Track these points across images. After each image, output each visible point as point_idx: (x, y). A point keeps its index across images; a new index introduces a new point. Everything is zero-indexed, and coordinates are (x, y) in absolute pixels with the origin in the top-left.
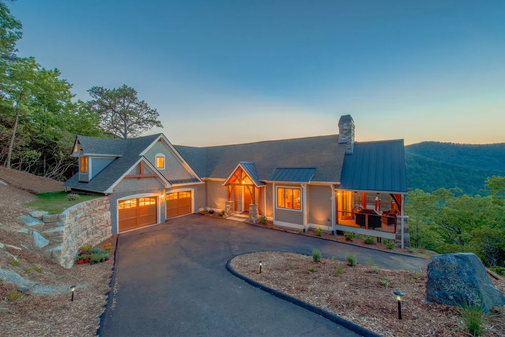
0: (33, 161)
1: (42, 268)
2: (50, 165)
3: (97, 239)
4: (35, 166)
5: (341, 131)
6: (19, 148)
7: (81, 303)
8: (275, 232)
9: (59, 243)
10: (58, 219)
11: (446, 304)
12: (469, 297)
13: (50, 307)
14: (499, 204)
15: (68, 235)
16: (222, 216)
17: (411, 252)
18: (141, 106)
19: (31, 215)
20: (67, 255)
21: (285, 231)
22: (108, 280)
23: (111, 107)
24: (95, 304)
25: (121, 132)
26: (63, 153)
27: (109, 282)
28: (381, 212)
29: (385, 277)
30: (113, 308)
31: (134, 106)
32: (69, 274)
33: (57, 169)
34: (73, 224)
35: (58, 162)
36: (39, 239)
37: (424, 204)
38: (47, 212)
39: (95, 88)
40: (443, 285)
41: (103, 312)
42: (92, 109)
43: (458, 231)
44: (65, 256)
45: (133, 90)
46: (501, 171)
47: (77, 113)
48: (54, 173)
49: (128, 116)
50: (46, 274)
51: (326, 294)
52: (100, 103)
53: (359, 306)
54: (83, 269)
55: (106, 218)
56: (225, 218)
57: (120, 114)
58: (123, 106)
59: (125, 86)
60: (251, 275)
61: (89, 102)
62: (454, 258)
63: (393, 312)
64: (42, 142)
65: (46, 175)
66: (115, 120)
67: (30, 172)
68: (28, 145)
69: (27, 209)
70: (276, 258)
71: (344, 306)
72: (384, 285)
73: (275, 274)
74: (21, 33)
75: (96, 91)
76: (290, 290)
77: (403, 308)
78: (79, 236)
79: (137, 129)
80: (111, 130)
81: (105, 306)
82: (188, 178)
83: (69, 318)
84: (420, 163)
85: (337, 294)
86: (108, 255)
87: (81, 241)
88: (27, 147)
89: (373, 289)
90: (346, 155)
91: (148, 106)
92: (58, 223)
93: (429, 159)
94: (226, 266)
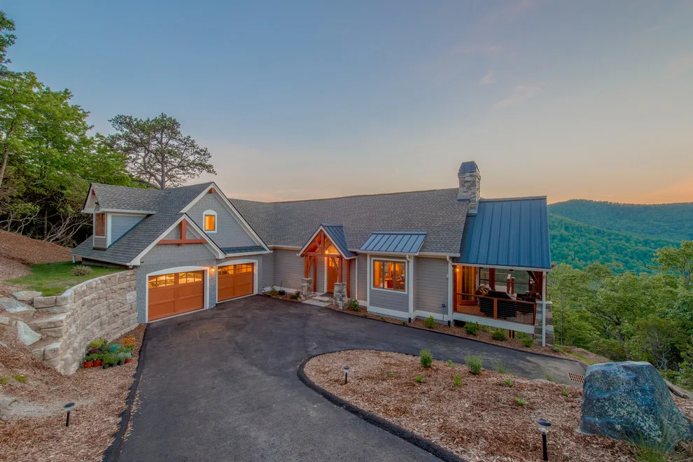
0: (29, 218)
1: (26, 376)
2: (54, 224)
3: (115, 331)
4: (31, 224)
5: (463, 183)
6: (9, 200)
7: (79, 430)
8: (370, 323)
9: (56, 338)
10: (56, 303)
11: (611, 436)
12: (645, 428)
13: (29, 437)
14: (671, 286)
15: (70, 327)
16: (296, 298)
17: (555, 351)
18: (185, 143)
19: (15, 298)
20: (68, 356)
21: (383, 320)
22: (126, 394)
23: (144, 144)
24: (99, 432)
25: (156, 179)
26: (73, 207)
27: (127, 396)
28: (515, 295)
29: (522, 393)
30: (127, 438)
31: (176, 144)
32: (68, 384)
33: (63, 229)
34: (78, 309)
35: (65, 220)
36: (25, 332)
37: (572, 284)
38: (41, 293)
39: (121, 117)
40: (607, 408)
41: (110, 445)
42: (115, 146)
43: (617, 320)
44: (65, 357)
45: (174, 120)
46: (672, 241)
47: (94, 151)
48: (59, 235)
49: (167, 157)
50: (32, 384)
51: (439, 419)
52: (126, 137)
53: (486, 439)
54: (91, 375)
55: (129, 302)
56: (300, 302)
57: (155, 154)
58: (160, 143)
59: (163, 116)
60: (332, 387)
61: (113, 137)
62: (622, 369)
63: (535, 448)
64: (42, 191)
65: (48, 237)
66: (148, 163)
67: (24, 233)
68: (22, 196)
69: (10, 288)
70: (368, 361)
71: (465, 437)
72: (522, 405)
73: (367, 386)
74: (13, 37)
75: (121, 121)
76: (386, 411)
77: (549, 442)
78: (88, 327)
79: (179, 176)
80: (143, 177)
81: (115, 435)
82: (250, 245)
83: (57, 454)
84: (566, 228)
85: (453, 419)
86: (129, 355)
87: (91, 334)
88: (19, 197)
89: (506, 412)
90: (468, 216)
91: (195, 144)
92: (56, 309)
93: (577, 224)
94: (298, 373)
